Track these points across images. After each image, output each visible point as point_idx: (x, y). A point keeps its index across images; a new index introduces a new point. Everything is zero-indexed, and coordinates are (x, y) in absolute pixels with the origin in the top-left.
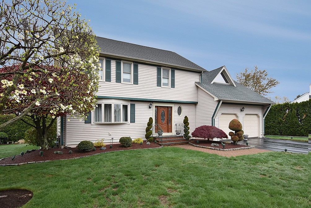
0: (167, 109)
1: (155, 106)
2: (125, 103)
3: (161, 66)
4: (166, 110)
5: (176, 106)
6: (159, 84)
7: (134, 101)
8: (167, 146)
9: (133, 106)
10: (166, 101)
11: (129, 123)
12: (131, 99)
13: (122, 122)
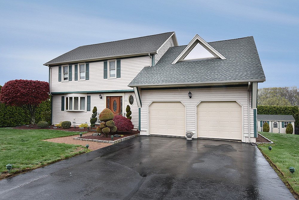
0: (119, 99)
1: (107, 97)
2: (82, 96)
3: (107, 60)
4: (117, 100)
5: (127, 95)
6: (105, 76)
7: (89, 94)
8: (94, 132)
9: (89, 98)
10: (111, 91)
11: (86, 111)
12: (87, 92)
13: (79, 110)
